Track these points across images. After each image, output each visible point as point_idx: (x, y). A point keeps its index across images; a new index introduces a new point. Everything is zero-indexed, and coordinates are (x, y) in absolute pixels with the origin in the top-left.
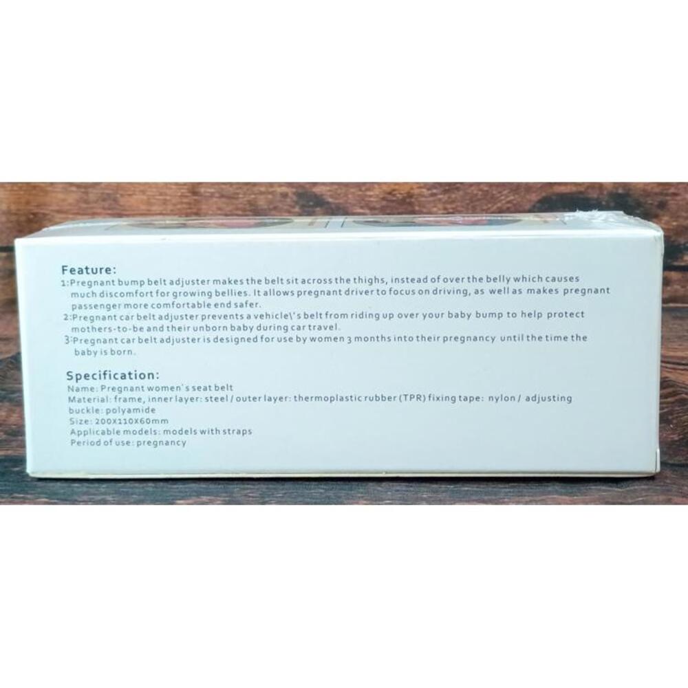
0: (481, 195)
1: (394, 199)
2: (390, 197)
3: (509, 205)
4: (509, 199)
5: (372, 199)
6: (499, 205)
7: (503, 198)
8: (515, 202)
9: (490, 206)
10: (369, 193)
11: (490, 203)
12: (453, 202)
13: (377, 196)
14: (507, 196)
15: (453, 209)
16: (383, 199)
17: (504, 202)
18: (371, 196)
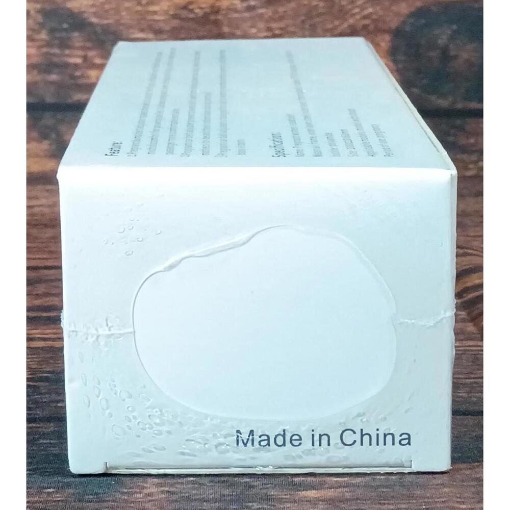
0: (323, 7)
1: (192, 16)
2: (184, 14)
3: (367, 22)
4: (366, 12)
5: (157, 17)
6: (351, 21)
7: (357, 10)
8: (374, 17)
9: (337, 23)
10: (153, 8)
11: (337, 18)
12: (281, 18)
13: (166, 12)
14: (362, 8)
15: (281, 29)
16: (175, 16)
17: (358, 17)
18: (155, 13)
